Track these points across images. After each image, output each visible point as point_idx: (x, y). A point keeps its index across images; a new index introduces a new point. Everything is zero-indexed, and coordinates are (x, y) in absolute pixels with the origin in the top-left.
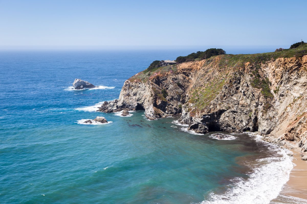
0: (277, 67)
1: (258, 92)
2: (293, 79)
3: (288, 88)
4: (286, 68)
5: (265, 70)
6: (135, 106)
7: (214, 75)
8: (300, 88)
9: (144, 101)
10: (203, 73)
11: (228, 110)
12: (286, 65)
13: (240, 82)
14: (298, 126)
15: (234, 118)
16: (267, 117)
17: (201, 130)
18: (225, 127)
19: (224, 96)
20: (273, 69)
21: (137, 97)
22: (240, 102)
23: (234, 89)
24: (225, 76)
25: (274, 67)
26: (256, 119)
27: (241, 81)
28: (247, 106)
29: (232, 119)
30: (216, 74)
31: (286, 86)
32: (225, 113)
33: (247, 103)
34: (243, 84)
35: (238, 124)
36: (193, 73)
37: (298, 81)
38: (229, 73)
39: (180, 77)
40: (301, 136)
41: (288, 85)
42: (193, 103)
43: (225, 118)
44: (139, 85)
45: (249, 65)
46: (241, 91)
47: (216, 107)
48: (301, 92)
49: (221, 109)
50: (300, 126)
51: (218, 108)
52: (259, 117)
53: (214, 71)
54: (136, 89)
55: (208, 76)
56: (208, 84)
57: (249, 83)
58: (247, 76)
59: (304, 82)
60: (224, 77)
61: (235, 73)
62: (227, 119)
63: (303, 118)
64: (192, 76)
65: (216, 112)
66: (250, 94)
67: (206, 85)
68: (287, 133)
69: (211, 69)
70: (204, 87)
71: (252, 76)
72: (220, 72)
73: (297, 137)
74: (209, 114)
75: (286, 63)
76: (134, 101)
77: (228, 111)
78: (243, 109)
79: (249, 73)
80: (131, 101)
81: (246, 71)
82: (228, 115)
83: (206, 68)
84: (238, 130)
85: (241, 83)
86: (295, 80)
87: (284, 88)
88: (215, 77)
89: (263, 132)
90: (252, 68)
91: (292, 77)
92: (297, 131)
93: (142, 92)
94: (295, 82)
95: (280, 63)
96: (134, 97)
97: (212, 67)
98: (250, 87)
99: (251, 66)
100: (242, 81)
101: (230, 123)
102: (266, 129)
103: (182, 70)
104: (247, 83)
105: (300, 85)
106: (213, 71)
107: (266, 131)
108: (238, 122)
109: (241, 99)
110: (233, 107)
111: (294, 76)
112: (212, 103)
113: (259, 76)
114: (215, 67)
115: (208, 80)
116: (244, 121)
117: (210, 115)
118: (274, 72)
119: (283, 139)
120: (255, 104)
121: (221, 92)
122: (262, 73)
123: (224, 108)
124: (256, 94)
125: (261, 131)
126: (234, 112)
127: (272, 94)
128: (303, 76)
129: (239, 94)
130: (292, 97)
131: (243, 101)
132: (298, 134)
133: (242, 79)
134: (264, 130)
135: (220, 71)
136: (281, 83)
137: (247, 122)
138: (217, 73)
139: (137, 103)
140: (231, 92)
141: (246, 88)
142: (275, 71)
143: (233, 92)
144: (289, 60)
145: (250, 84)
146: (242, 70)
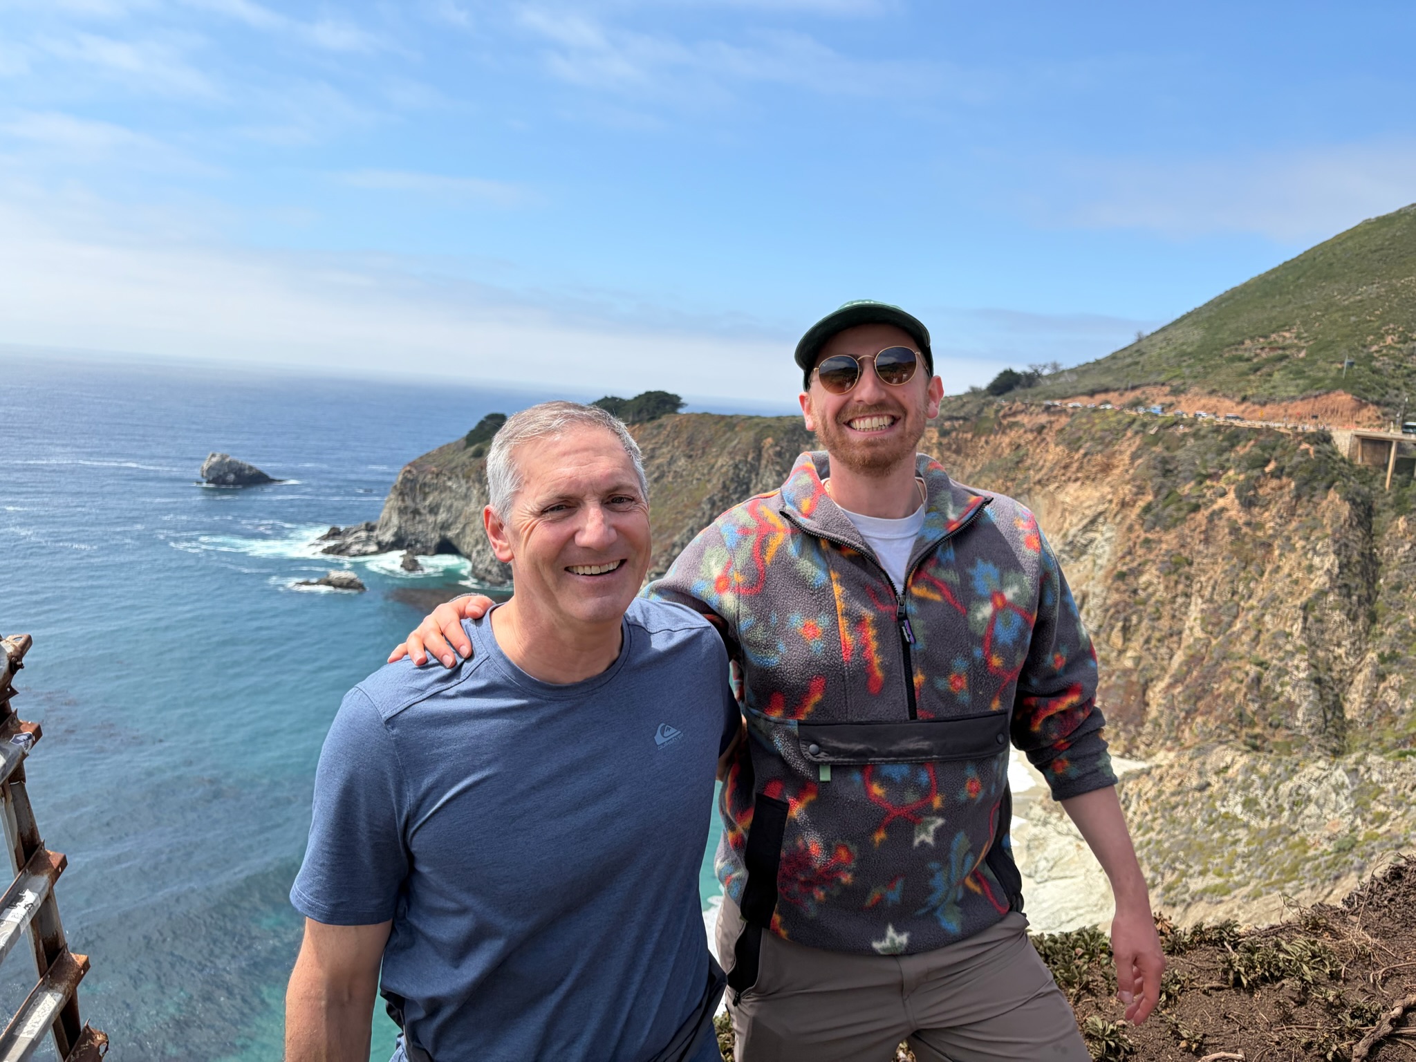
6: (434, 543)
7: (674, 468)
9: (464, 528)
21: (442, 516)
24: (706, 471)
30: (680, 464)
38: (716, 463)
44: (449, 484)
45: (772, 446)
53: (672, 457)
54: (436, 493)
55: (658, 468)
56: (658, 489)
58: (768, 474)
60: (703, 474)
61: (737, 465)
69: (665, 450)
71: (779, 474)
72: (690, 461)
76: (430, 527)
79: (772, 466)
80: (420, 528)
81: (764, 462)
83: (651, 446)
88: (676, 471)
90: (779, 454)
93: (458, 504)
96: (431, 519)
97: (665, 443)
99: (778, 449)
106: (669, 456)
114: (676, 444)
115: (655, 480)
133: (754, 481)
135: (691, 456)
138: (682, 462)
139: (440, 536)
146: (753, 458)
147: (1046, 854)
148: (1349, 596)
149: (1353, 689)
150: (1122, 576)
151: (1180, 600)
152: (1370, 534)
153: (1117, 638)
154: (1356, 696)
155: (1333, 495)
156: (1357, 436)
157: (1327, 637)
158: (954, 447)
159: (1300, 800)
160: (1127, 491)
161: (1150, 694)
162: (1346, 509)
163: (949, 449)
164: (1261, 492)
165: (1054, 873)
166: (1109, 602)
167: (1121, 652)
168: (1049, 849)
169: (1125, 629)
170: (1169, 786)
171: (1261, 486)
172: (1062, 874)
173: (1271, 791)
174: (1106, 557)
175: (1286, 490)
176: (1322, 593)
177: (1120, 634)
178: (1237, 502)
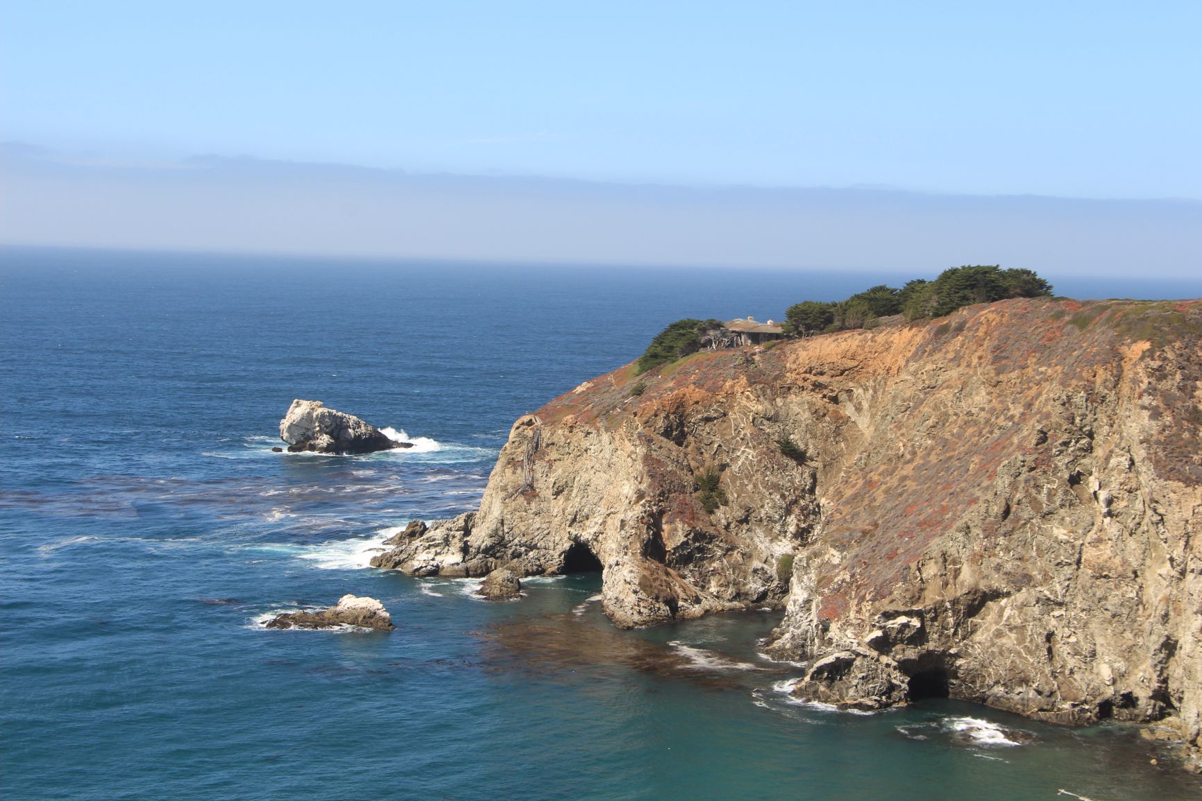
1: (1185, 503)
6: (560, 549)
7: (965, 406)
9: (603, 524)
10: (908, 394)
11: (1018, 589)
13: (1092, 445)
15: (1051, 637)
17: (868, 693)
18: (997, 683)
19: (1005, 515)
21: (573, 504)
22: (1089, 554)
23: (1057, 482)
24: (1016, 411)
27: (1098, 438)
28: (1122, 576)
29: (1040, 640)
30: (977, 399)
32: (1002, 610)
33: (1125, 562)
34: (1107, 459)
35: (1072, 672)
38: (1039, 394)
39: (796, 409)
42: (842, 547)
43: (999, 634)
44: (587, 444)
45: (1144, 357)
46: (1095, 496)
47: (957, 573)
49: (982, 586)
51: (967, 575)
52: (1186, 640)
53: (965, 384)
54: (568, 460)
55: (936, 407)
56: (932, 449)
57: (1139, 453)
58: (1132, 416)
60: (1012, 417)
61: (1069, 398)
62: (1010, 640)
65: (955, 602)
66: (1143, 513)
67: (920, 453)
69: (953, 373)
70: (910, 466)
71: (1156, 414)
72: (996, 391)
74: (918, 606)
76: (555, 522)
77: (1020, 597)
78: (1099, 593)
79: (1140, 397)
80: (537, 522)
81: (1125, 388)
82: (1018, 621)
83: (930, 366)
84: (1067, 706)
85: (1099, 452)
88: (969, 414)
93: (598, 480)
96: (558, 505)
97: (957, 359)
98: (1146, 476)
99: (1156, 364)
100: (1105, 440)
101: (1029, 663)
103: (811, 370)
104: (1127, 450)
106: (959, 384)
108: (1071, 662)
109: (1092, 535)
110: (1047, 577)
112: (937, 553)
114: (975, 361)
115: (931, 431)
116: (1107, 659)
117: (918, 615)
120: (1166, 568)
121: (990, 496)
123: (998, 582)
124: (1175, 515)
126: (1049, 604)
129: (1082, 512)
131: (1106, 550)
133: (1105, 429)
135: (998, 383)
137: (1120, 665)
138: (980, 397)
139: (570, 537)
140: (1043, 497)
141: (1123, 476)
143: (1051, 495)
145: (1143, 460)
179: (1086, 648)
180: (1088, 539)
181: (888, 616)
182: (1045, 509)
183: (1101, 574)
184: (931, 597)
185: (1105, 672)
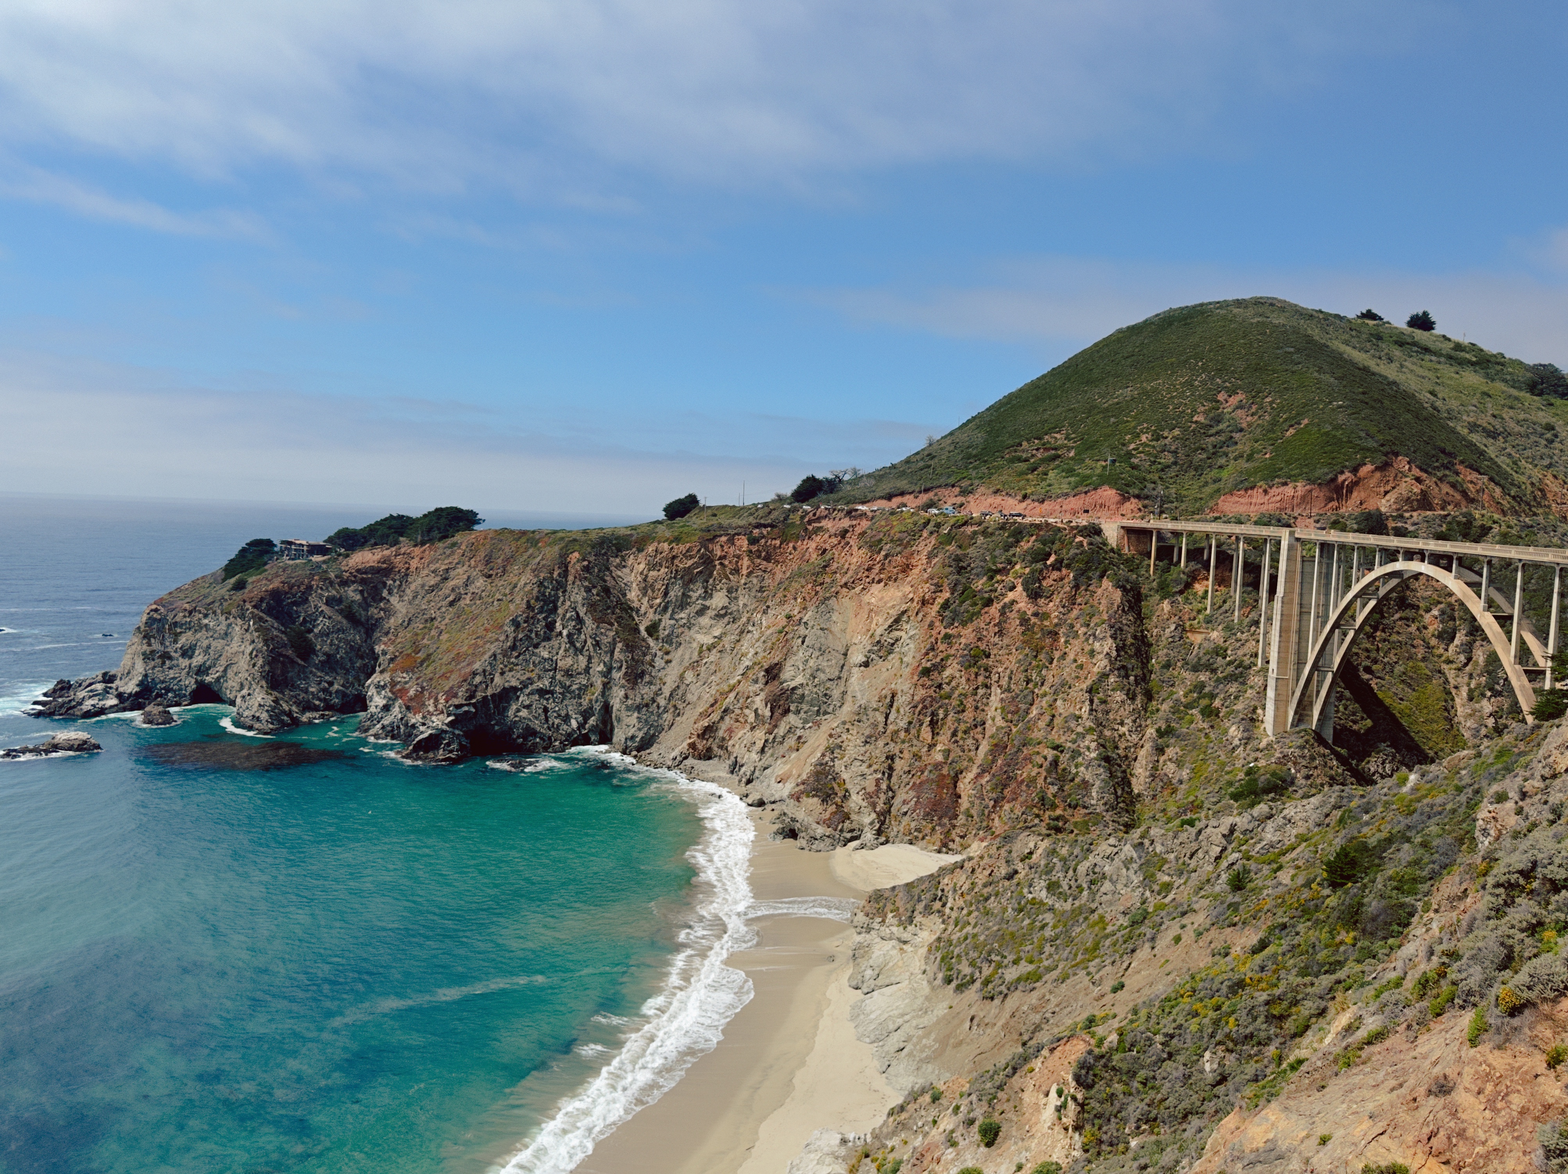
0: (652, 566)
1: (608, 635)
2: (694, 599)
3: (684, 621)
4: (677, 571)
5: (619, 573)
6: (189, 690)
7: (472, 589)
8: (713, 622)
9: (225, 671)
10: (432, 583)
11: (526, 687)
12: (676, 562)
13: (556, 608)
14: (722, 718)
15: (546, 710)
16: (638, 700)
17: (451, 751)
18: (518, 737)
19: (513, 648)
20: (641, 573)
21: (198, 659)
22: (560, 664)
23: (540, 627)
24: (507, 591)
25: (642, 566)
26: (607, 708)
27: (559, 604)
28: (579, 674)
29: (540, 711)
30: (479, 585)
31: (677, 617)
32: (519, 697)
33: (580, 667)
34: (564, 615)
35: (558, 726)
36: (395, 581)
37: (707, 603)
38: (519, 582)
39: (352, 594)
40: (731, 743)
41: (682, 615)
42: (409, 672)
43: (518, 710)
44: (206, 621)
45: (578, 561)
46: (560, 633)
47: (492, 680)
48: (717, 633)
49: (506, 685)
50: (727, 718)
51: (498, 682)
52: (616, 703)
53: (469, 577)
54: (189, 633)
55: (453, 590)
56: (455, 613)
57: (582, 611)
58: (576, 591)
59: (720, 605)
60: (505, 594)
61: (541, 583)
62: (524, 713)
63: (732, 695)
64: (390, 593)
65: (493, 695)
66: (585, 642)
67: (447, 616)
68: (694, 739)
69: (460, 570)
70: (443, 624)
71: (588, 590)
72: (489, 580)
73: (721, 747)
74: (474, 701)
75: (674, 557)
76: (184, 672)
77: (527, 691)
78: (568, 683)
79: (580, 582)
81: (571, 578)
82: (527, 702)
83: (443, 567)
84: (557, 743)
85: (560, 611)
86: (700, 601)
87: (673, 622)
88: (474, 593)
89: (630, 744)
90: (587, 569)
91: (691, 593)
92: (721, 733)
93: (217, 644)
94: (698, 607)
95: (659, 556)
96: (184, 662)
97: (460, 563)
98: (587, 622)
99: (585, 564)
100: (563, 603)
101: (536, 725)
102: (636, 734)
103: (358, 571)
104: (575, 609)
105: (711, 613)
106: (465, 577)
107: (638, 739)
108: (557, 721)
109: (561, 654)
110: (540, 678)
111: (697, 591)
112: (480, 670)
113: (607, 590)
114: (473, 564)
115: (451, 604)
116: (574, 717)
117: (474, 705)
118: (645, 580)
119: (686, 758)
120: (601, 668)
121: (503, 637)
122: (613, 583)
123: (514, 683)
124: (605, 640)
125: (623, 740)
126: (542, 692)
127: (644, 640)
128: (717, 591)
129: (555, 643)
130: (695, 645)
131: (569, 661)
132: (723, 739)
133: (562, 599)
134: (633, 738)
135: (490, 576)
136: (665, 609)
137: (581, 719)
138: (480, 582)
139: (197, 682)
140: (533, 635)
141: (573, 623)
142: (646, 576)
143: (538, 635)
144: (682, 548)
145: (585, 614)
146: (559, 575)
147: (871, 962)
148: (1127, 676)
149: (1137, 764)
150: (926, 672)
151: (981, 691)
152: (1140, 618)
153: (926, 733)
154: (1141, 771)
155: (1106, 583)
156: (1123, 527)
157: (1111, 716)
158: (763, 554)
159: (1096, 879)
160: (926, 589)
161: (960, 785)
162: (1118, 595)
163: (759, 557)
164: (1044, 583)
165: (879, 982)
166: (917, 698)
167: (931, 746)
168: (874, 956)
169: (933, 724)
170: (981, 877)
171: (1044, 578)
172: (887, 982)
173: (1071, 872)
174: (911, 654)
175: (1066, 580)
176: (1104, 676)
177: (929, 729)
178: (1025, 594)
179: (563, 713)
180: (559, 657)
181: (458, 707)
182: (535, 641)
183: (568, 673)
184: (479, 695)
185: (574, 724)
